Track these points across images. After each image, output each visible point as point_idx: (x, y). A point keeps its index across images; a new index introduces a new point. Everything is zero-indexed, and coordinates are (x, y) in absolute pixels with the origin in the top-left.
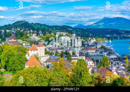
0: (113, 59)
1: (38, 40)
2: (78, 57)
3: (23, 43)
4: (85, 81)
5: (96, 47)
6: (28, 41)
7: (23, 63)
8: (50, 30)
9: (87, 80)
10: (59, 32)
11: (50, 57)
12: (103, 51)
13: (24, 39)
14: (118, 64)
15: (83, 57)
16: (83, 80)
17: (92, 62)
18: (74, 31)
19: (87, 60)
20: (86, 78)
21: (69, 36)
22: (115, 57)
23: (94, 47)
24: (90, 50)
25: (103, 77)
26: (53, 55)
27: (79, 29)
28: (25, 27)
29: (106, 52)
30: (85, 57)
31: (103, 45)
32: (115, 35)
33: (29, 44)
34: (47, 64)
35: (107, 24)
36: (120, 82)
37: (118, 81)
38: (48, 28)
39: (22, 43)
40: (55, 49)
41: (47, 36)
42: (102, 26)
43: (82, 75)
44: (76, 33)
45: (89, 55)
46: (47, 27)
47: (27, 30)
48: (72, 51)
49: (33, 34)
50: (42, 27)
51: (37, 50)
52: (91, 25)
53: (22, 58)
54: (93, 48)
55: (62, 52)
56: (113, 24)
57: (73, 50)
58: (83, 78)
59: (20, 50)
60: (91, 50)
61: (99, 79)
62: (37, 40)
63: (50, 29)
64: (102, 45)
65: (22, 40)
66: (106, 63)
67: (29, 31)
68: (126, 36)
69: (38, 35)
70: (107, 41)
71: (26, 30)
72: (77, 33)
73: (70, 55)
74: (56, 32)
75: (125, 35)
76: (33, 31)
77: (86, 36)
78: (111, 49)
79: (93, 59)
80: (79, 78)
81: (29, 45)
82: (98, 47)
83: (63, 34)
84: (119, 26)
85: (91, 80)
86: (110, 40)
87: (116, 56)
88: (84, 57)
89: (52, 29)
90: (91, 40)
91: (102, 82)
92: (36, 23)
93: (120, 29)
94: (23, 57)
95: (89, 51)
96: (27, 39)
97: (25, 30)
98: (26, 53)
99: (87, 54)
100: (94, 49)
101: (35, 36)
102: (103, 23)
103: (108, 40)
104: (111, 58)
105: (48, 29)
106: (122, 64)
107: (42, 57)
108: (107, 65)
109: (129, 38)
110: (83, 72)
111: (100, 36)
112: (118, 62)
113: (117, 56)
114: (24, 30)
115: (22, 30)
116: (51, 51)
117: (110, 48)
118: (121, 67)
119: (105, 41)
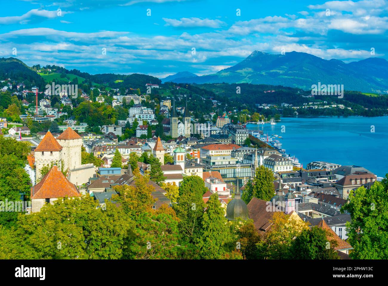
0: (284, 176)
1: (56, 120)
2: (183, 172)
3: (10, 127)
4: (212, 242)
5: (233, 141)
6: (23, 123)
7: (17, 190)
8: (92, 89)
9: (219, 238)
10: (122, 94)
11: (99, 173)
12: (254, 153)
13: (13, 117)
14: (298, 189)
15: (196, 170)
16: (208, 239)
17: (225, 185)
18: (167, 93)
19: (208, 180)
20: (215, 233)
21: (153, 109)
22: (288, 170)
23: (228, 142)
24: (215, 149)
25: (262, 230)
26: (106, 166)
27: (180, 85)
28: (13, 78)
29: (263, 155)
30: (204, 171)
31: (253, 134)
32: (286, 105)
33: (28, 132)
34: (91, 192)
35: (264, 73)
36: (314, 243)
37: (309, 239)
38: (86, 82)
39: (6, 127)
40: (110, 146)
41: (84, 106)
42: (249, 78)
43: (203, 223)
44: (171, 99)
45: (214, 163)
46: (84, 79)
47: (22, 89)
48: (163, 152)
49: (39, 99)
50: (69, 79)
51: (60, 149)
52: (215, 73)
53: (16, 175)
54: (223, 142)
55: (133, 155)
56: (281, 72)
57: (166, 150)
58: (206, 233)
59: (8, 149)
60: (219, 149)
61: (251, 235)
62: (52, 119)
63: (94, 84)
64: (250, 135)
65: (5, 120)
66: (265, 188)
67: (27, 91)
68: (316, 107)
69: (57, 103)
70: (263, 122)
71: (18, 87)
72: (176, 98)
73: (159, 165)
74: (111, 96)
75: (313, 105)
76: (40, 90)
77: (201, 106)
78: (275, 145)
79: (224, 176)
80: (194, 232)
81: (28, 134)
82: (238, 139)
83: (132, 101)
84: (296, 78)
85: (230, 239)
86: (272, 120)
87: (292, 167)
88: (201, 170)
89: (98, 85)
90: (218, 120)
91: (260, 244)
92: (49, 67)
93: (300, 87)
94: (16, 170)
95: (212, 153)
96: (21, 117)
97: (15, 87)
98: (26, 158)
99: (207, 162)
100: (226, 147)
101: (46, 106)
102: (250, 70)
103: (265, 121)
104: (277, 173)
105: (86, 84)
106: (309, 191)
107: (74, 170)
108: (269, 192)
109: (325, 115)
110: (205, 216)
111: (244, 108)
112: (298, 183)
113: (295, 168)
114: (11, 87)
115: (6, 88)
116: (99, 153)
117: (273, 144)
118: (307, 197)
119: (259, 123)
